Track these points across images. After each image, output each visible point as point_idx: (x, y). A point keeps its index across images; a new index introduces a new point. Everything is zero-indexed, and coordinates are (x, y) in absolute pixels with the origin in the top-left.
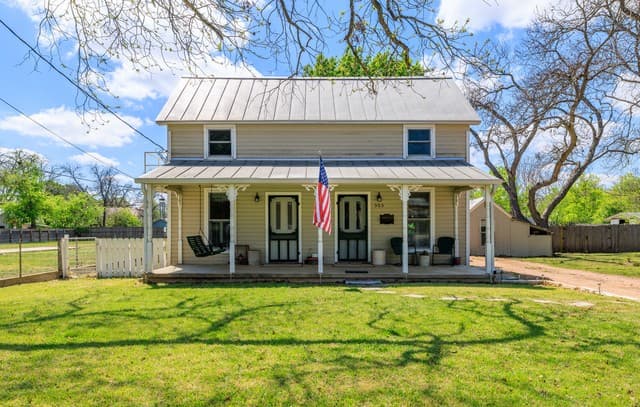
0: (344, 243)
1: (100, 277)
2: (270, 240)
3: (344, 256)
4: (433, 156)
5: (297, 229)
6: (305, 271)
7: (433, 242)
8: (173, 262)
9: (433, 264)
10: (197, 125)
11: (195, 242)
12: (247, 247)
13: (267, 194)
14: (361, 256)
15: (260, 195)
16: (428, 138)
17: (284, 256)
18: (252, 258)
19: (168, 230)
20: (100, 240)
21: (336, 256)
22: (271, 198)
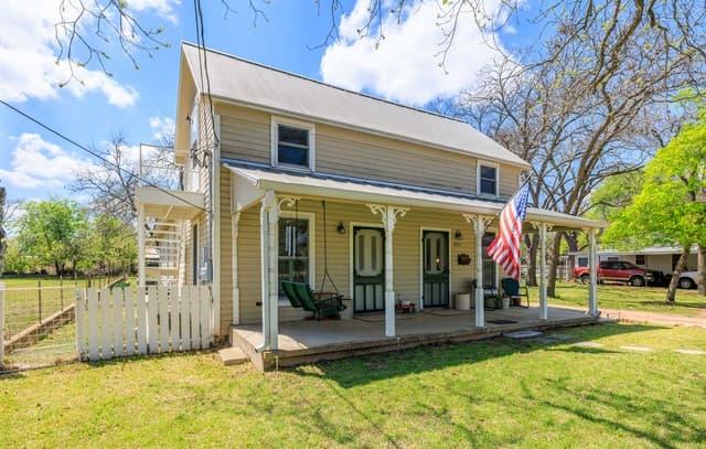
2: (355, 284)
3: (428, 302)
4: (497, 196)
5: (383, 271)
13: (352, 224)
14: (444, 300)
15: (344, 224)
16: (495, 177)
17: (370, 305)
21: (422, 301)
22: (356, 229)
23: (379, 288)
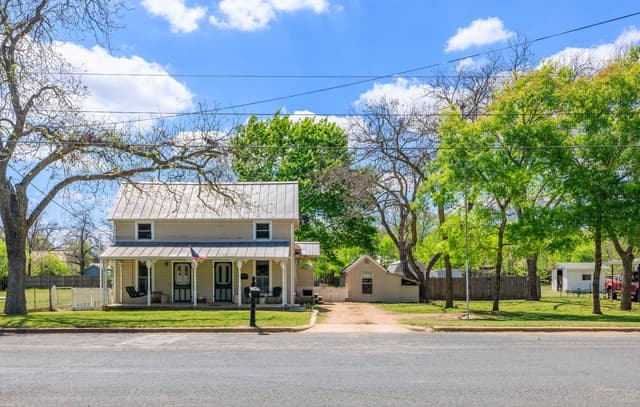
0: (218, 291)
1: (74, 310)
3: (218, 298)
4: (271, 239)
5: (190, 282)
6: (187, 305)
7: (271, 289)
8: (116, 302)
9: (267, 302)
10: (132, 222)
11: (130, 290)
12: (160, 293)
14: (229, 298)
15: (168, 262)
16: (268, 228)
17: (183, 298)
18: (163, 299)
19: (114, 283)
20: (74, 289)
21: (213, 298)
22: (175, 264)
23: (188, 291)
